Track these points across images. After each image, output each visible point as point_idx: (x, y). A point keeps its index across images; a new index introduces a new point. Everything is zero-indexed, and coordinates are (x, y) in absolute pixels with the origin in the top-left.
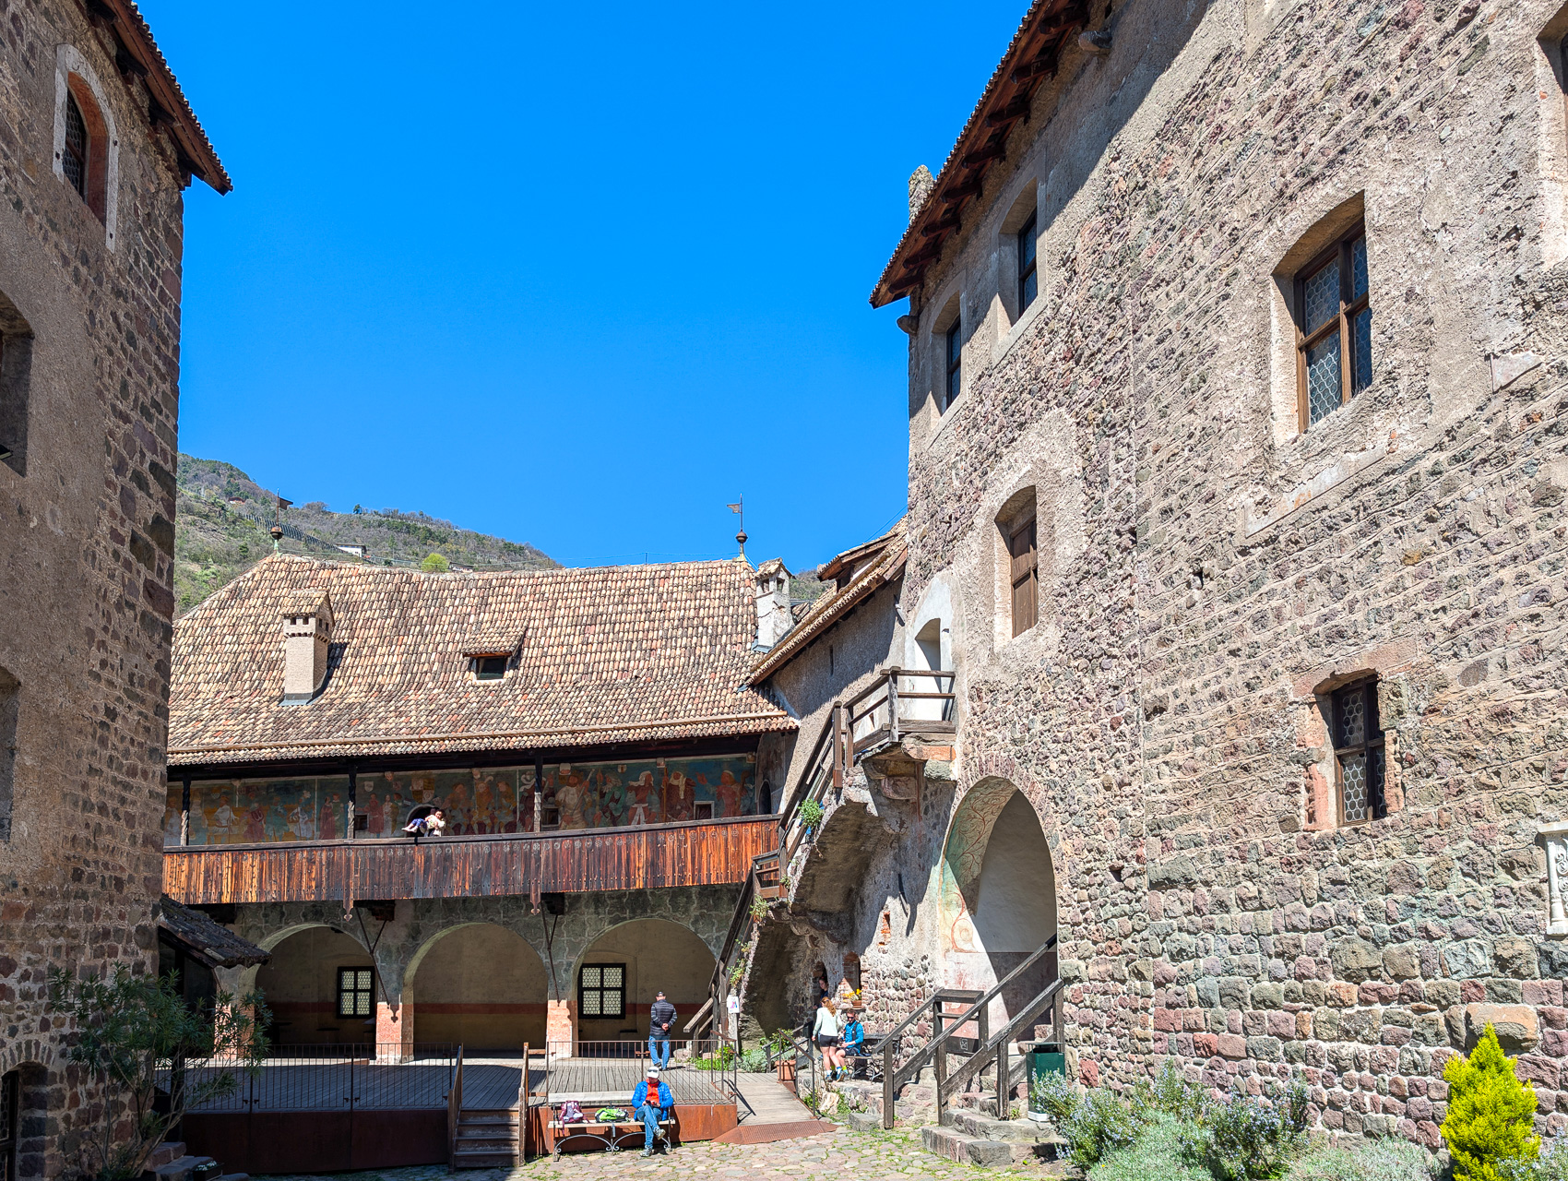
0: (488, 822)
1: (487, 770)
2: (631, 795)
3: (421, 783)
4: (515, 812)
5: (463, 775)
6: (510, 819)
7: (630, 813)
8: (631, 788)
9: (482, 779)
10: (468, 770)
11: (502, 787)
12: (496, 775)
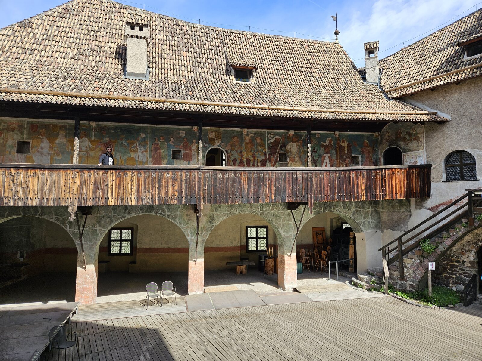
0: (251, 158)
1: (250, 130)
2: (322, 149)
3: (214, 134)
4: (265, 154)
5: (237, 132)
6: (263, 158)
7: (322, 158)
8: (322, 146)
9: (248, 135)
10: (240, 129)
11: (259, 140)
12: (255, 133)
